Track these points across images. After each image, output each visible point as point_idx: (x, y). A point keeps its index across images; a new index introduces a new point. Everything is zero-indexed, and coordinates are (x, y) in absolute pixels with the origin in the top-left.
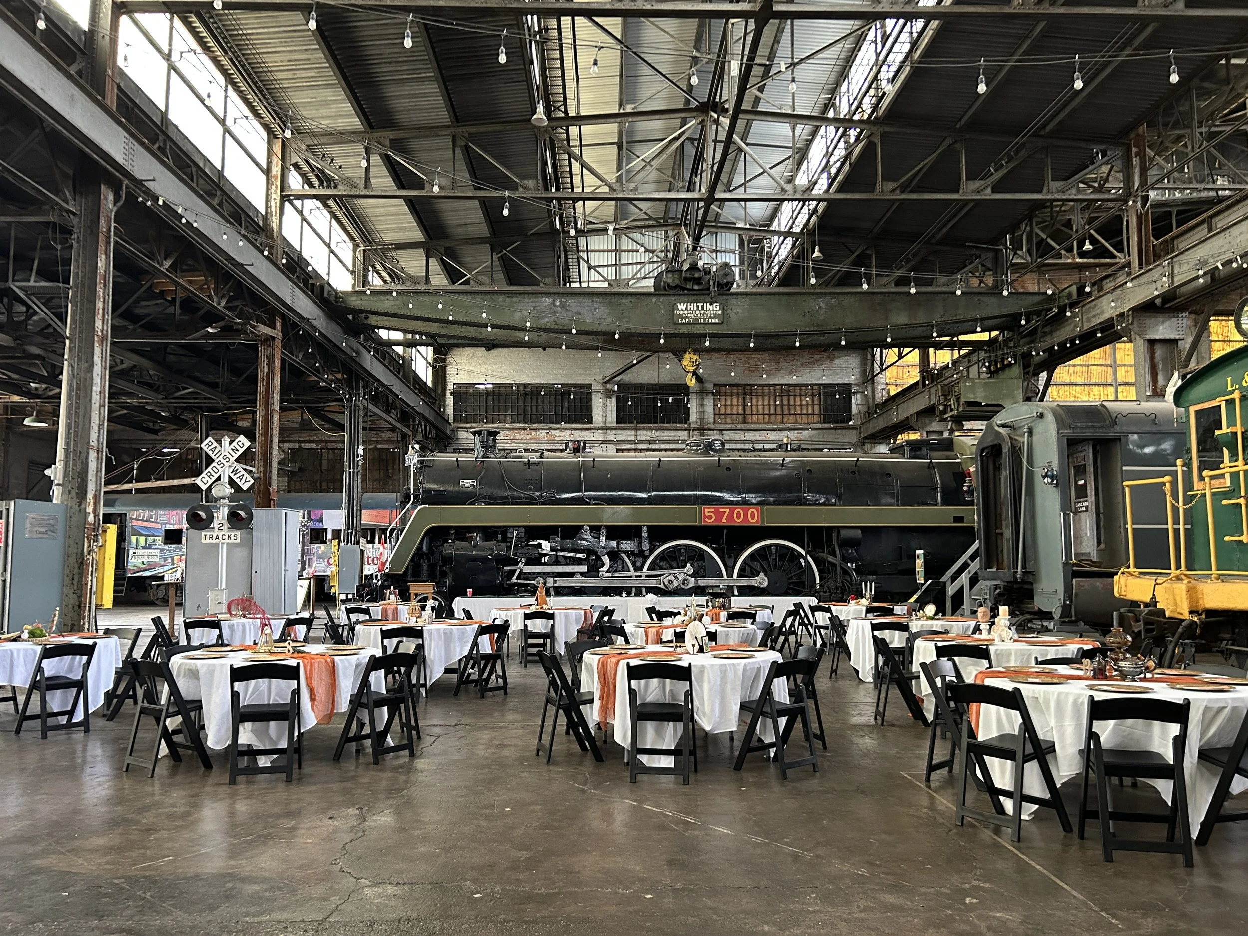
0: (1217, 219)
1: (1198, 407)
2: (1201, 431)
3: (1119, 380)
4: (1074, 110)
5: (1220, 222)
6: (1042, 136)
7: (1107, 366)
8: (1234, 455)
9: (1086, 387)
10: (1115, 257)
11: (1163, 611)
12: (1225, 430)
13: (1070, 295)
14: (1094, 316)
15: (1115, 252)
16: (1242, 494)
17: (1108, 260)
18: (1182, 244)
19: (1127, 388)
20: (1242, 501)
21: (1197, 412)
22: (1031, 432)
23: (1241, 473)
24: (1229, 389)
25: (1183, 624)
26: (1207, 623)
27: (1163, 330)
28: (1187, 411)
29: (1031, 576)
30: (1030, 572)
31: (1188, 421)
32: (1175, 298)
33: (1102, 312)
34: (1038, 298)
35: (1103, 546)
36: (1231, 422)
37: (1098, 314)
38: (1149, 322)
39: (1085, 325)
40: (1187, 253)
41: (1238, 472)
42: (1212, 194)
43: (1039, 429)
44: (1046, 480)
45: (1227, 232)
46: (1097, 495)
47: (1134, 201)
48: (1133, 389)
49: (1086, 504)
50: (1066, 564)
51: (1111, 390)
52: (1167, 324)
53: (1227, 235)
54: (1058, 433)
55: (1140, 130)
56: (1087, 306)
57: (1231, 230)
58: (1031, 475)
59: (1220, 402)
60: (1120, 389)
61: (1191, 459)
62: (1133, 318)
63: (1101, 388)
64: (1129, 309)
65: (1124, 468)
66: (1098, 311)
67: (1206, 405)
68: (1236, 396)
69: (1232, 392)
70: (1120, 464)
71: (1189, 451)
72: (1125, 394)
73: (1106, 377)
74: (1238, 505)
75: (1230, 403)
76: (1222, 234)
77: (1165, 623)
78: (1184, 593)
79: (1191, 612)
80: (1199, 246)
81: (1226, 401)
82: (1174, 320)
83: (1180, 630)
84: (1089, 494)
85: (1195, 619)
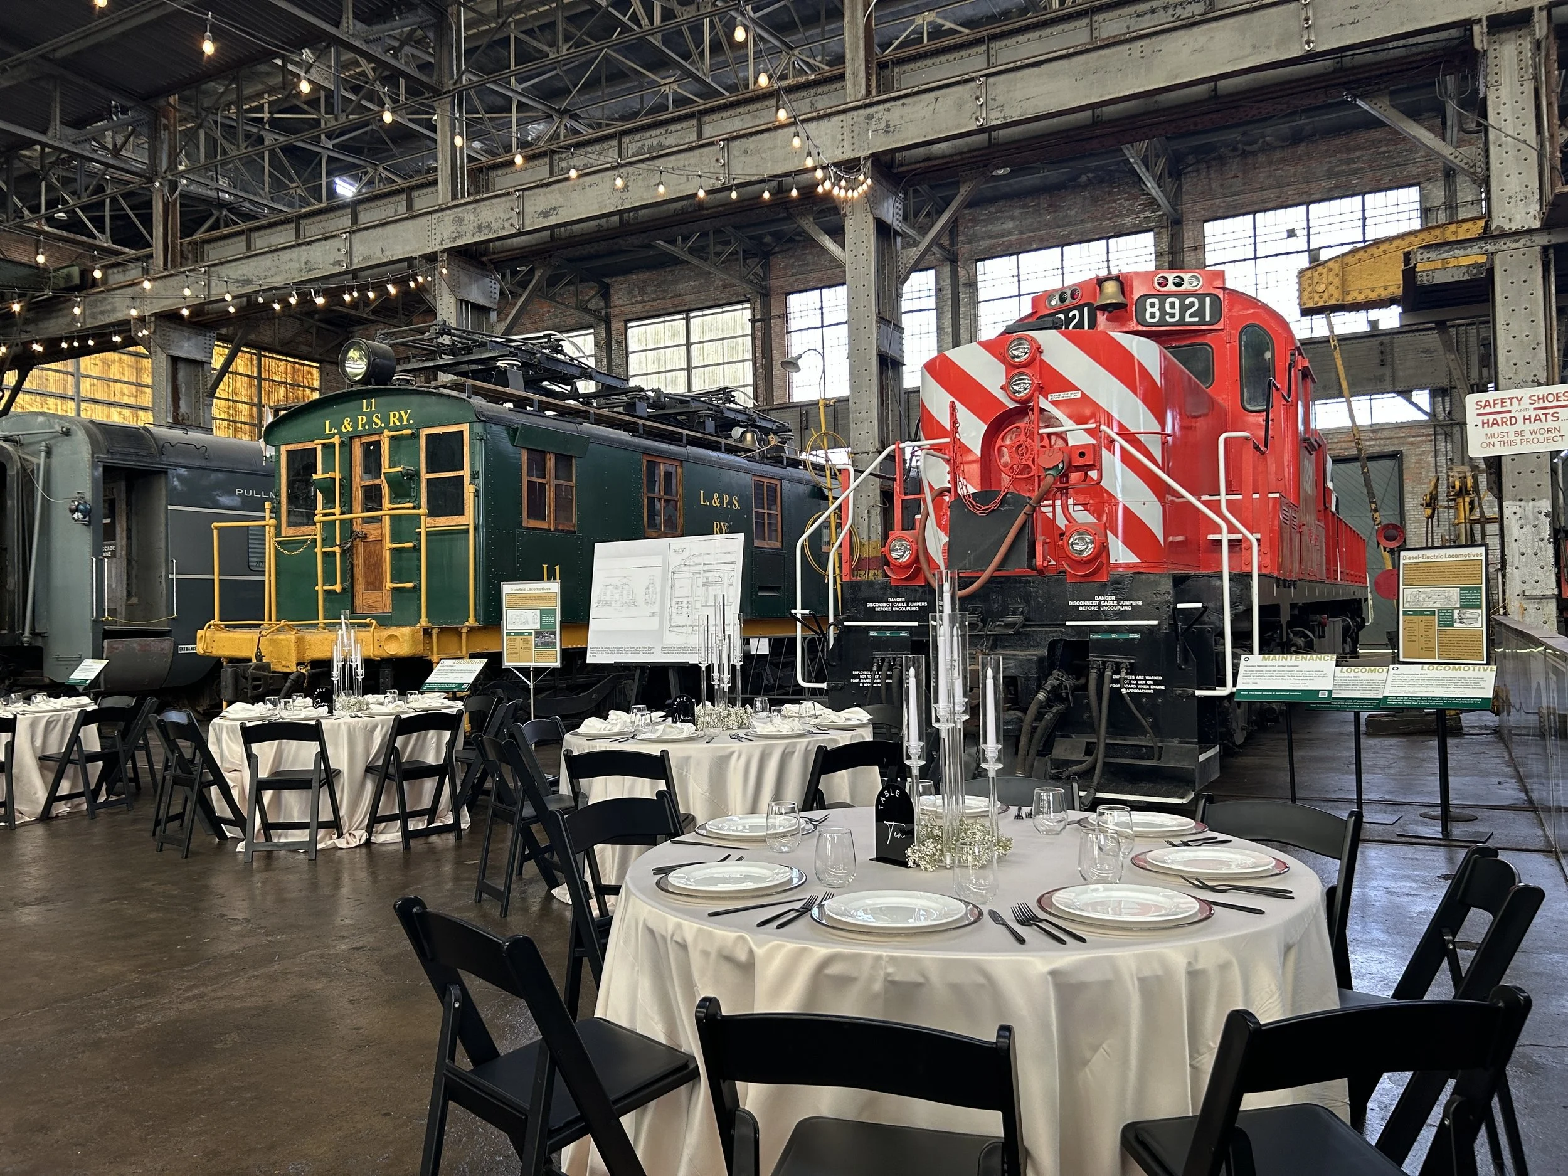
0: (257, 234)
1: (291, 447)
2: (292, 473)
3: (83, 394)
4: (99, 45)
5: (261, 241)
6: (50, 60)
7: (67, 373)
8: (329, 501)
9: (38, 398)
10: (94, 237)
11: (269, 665)
12: (319, 475)
13: (69, 277)
14: (102, 313)
15: (94, 231)
16: (338, 542)
17: (85, 239)
18: (215, 253)
19: (92, 406)
20: (337, 549)
21: (288, 452)
22: (49, 453)
23: (338, 522)
24: (327, 432)
25: (292, 677)
26: (314, 674)
27: (187, 348)
28: (278, 451)
29: (40, 639)
30: (40, 634)
31: (279, 461)
32: (204, 314)
33: (114, 310)
34: (27, 271)
35: (134, 600)
36: (328, 467)
37: (108, 311)
38: (175, 335)
39: (88, 320)
40: (227, 265)
41: (334, 521)
42: (213, 194)
43: (62, 449)
44: (75, 516)
45: (275, 255)
46: (129, 538)
47: (161, 184)
48: (150, 414)
49: (113, 548)
50: (96, 622)
51: (71, 405)
52: (193, 341)
53: (276, 258)
54: (93, 457)
55: (171, 100)
56: (92, 298)
57: (280, 253)
58: (47, 506)
59: (317, 445)
60: (83, 405)
61: (280, 503)
62: (156, 326)
63: (59, 402)
64: (152, 315)
65: (170, 507)
66: (109, 307)
67: (300, 446)
68: (336, 440)
69: (332, 436)
70: (164, 502)
71: (278, 494)
72: (89, 413)
73: (65, 388)
74: (334, 554)
75: (328, 448)
76: (270, 255)
77: (271, 678)
78: (293, 644)
79: (298, 664)
80: (244, 261)
81: (323, 445)
82: (200, 338)
83: (288, 684)
84: (118, 537)
85: (304, 671)
